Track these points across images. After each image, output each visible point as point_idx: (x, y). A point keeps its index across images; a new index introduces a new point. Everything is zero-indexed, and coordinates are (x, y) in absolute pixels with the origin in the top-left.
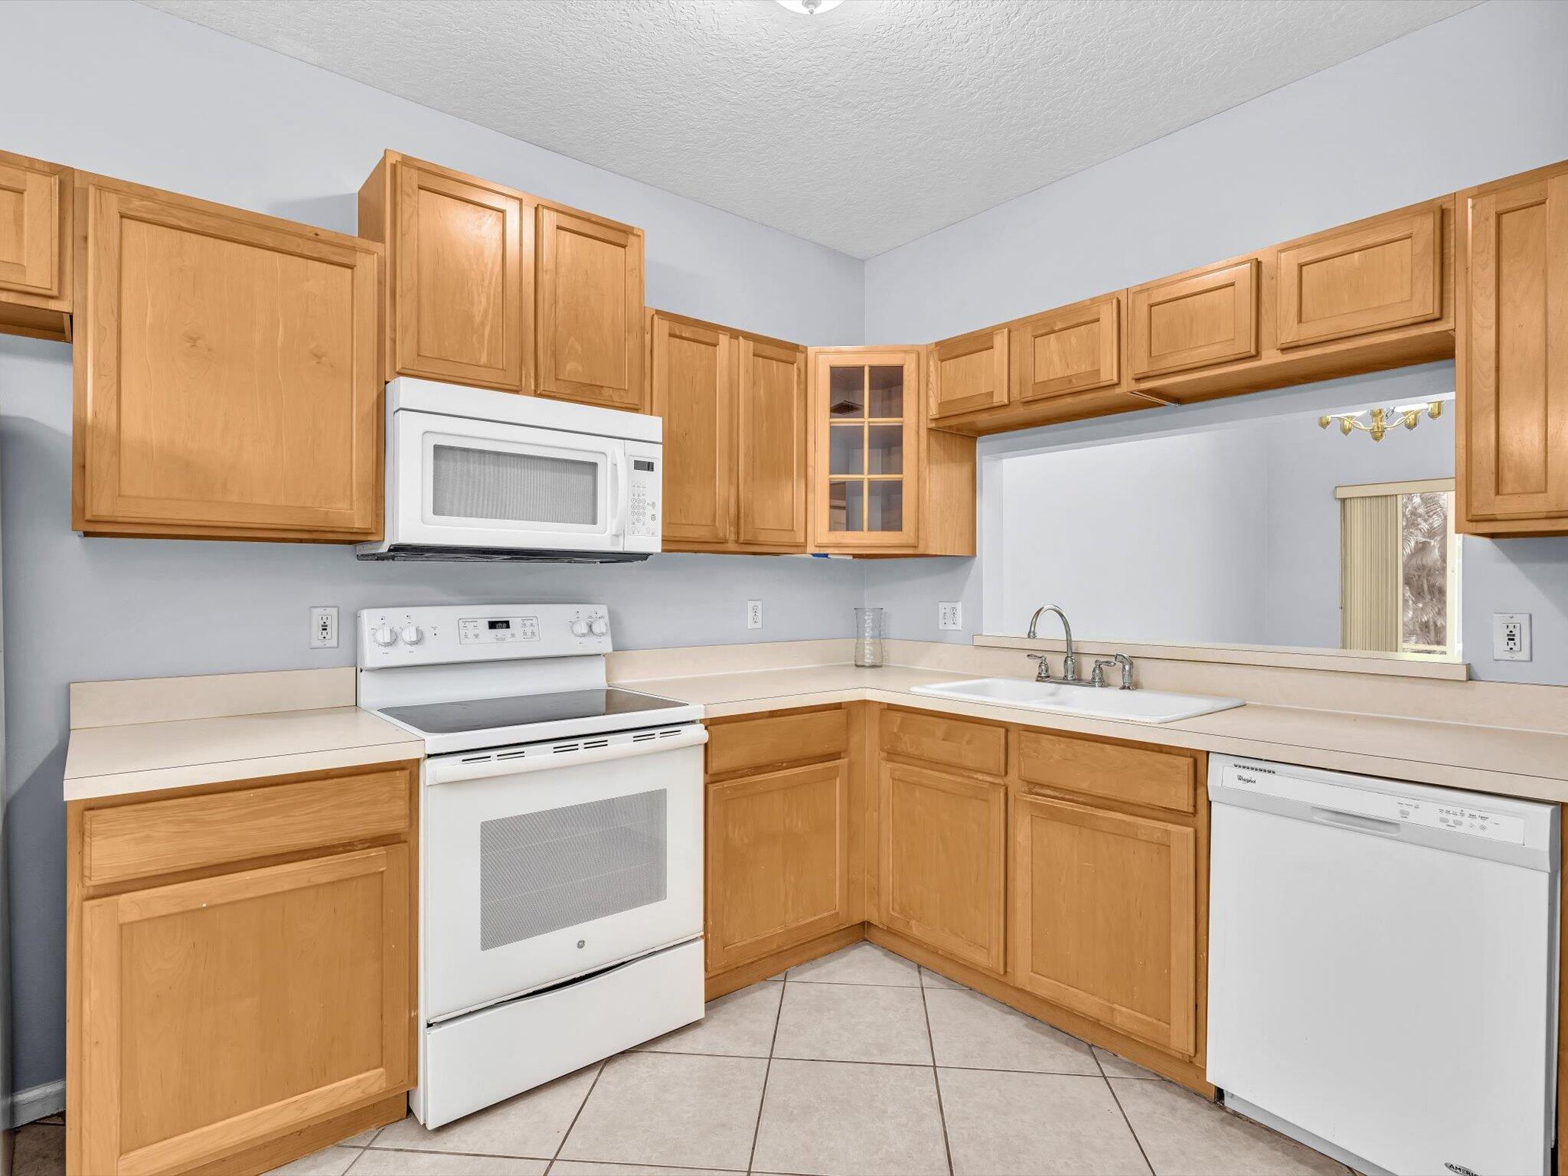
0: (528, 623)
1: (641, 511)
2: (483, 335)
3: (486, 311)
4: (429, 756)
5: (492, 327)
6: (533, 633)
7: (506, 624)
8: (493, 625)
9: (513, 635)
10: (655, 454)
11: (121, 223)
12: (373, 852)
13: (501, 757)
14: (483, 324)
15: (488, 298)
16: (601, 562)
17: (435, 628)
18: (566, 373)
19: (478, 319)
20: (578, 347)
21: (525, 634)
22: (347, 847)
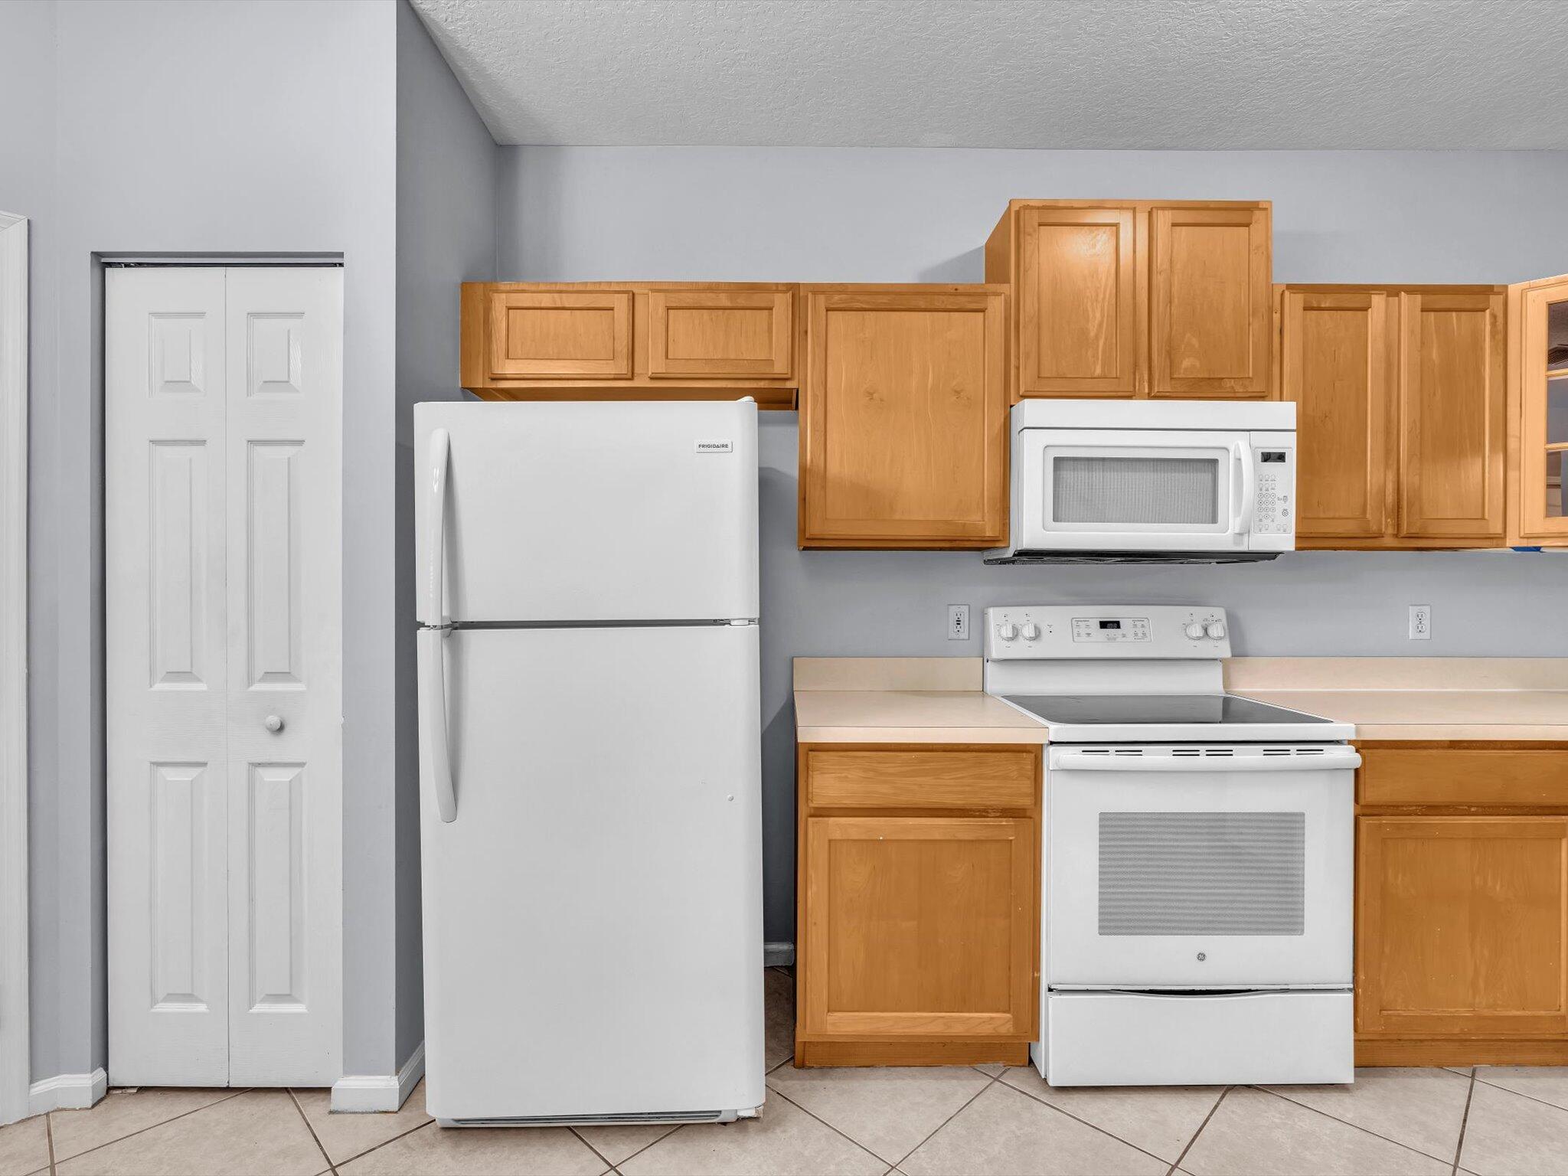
0: (1139, 624)
1: (1270, 506)
2: (1098, 346)
3: (1100, 325)
4: (1052, 743)
5: (1106, 339)
6: (1144, 634)
7: (1117, 625)
8: (1104, 625)
9: (1124, 636)
10: (1288, 443)
11: (827, 314)
12: (1004, 822)
13: (1118, 753)
14: (1097, 337)
15: (1102, 310)
16: (1217, 563)
17: (1050, 626)
18: (1182, 371)
19: (1092, 334)
20: (1195, 342)
21: (1136, 634)
22: (982, 812)
